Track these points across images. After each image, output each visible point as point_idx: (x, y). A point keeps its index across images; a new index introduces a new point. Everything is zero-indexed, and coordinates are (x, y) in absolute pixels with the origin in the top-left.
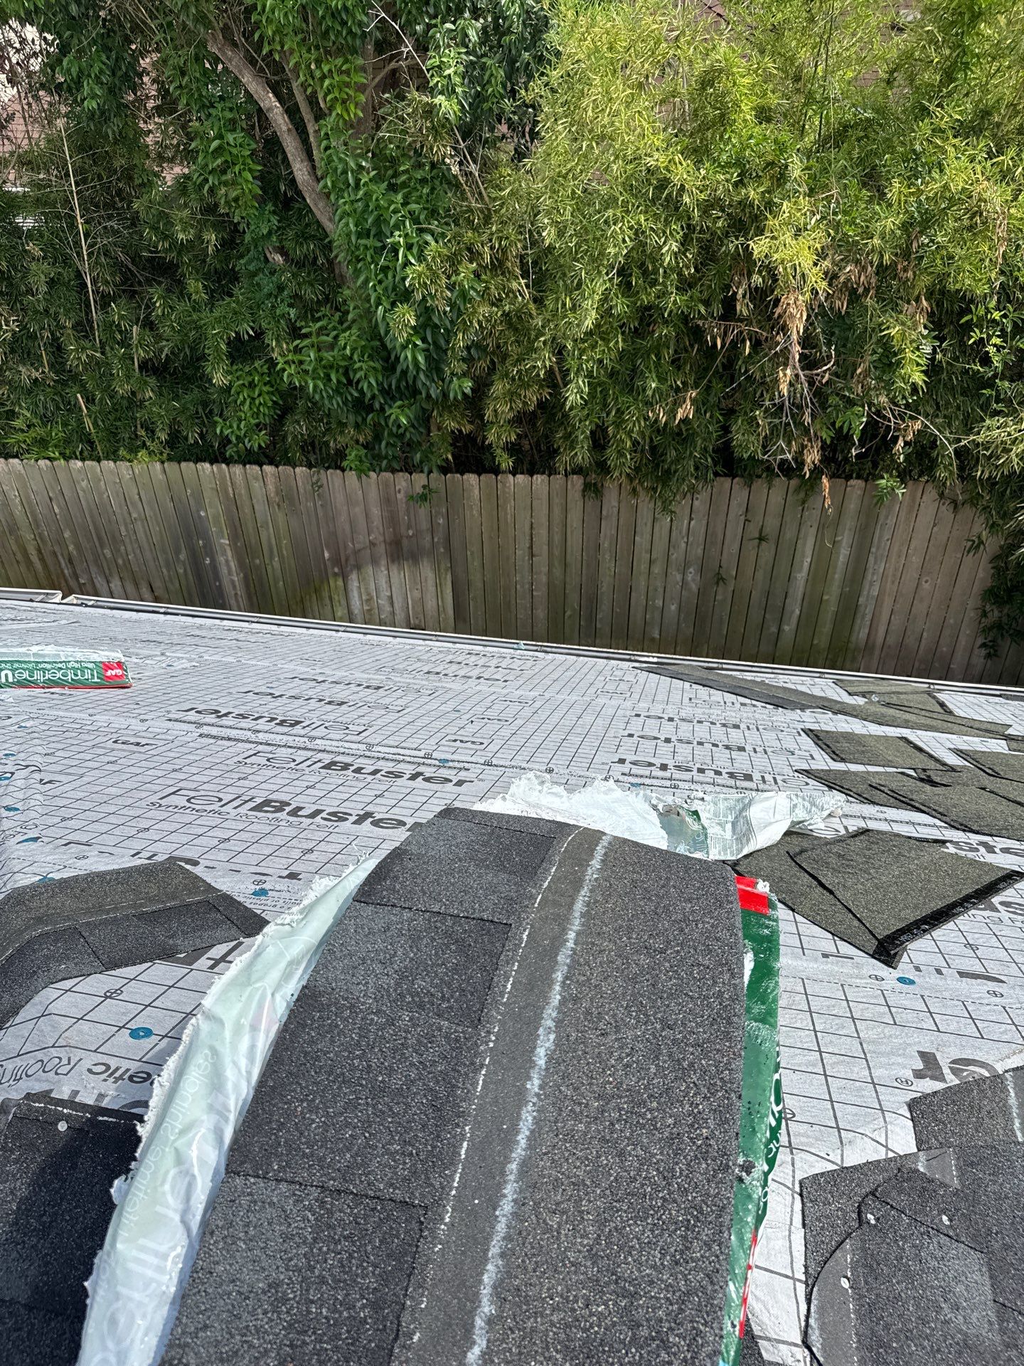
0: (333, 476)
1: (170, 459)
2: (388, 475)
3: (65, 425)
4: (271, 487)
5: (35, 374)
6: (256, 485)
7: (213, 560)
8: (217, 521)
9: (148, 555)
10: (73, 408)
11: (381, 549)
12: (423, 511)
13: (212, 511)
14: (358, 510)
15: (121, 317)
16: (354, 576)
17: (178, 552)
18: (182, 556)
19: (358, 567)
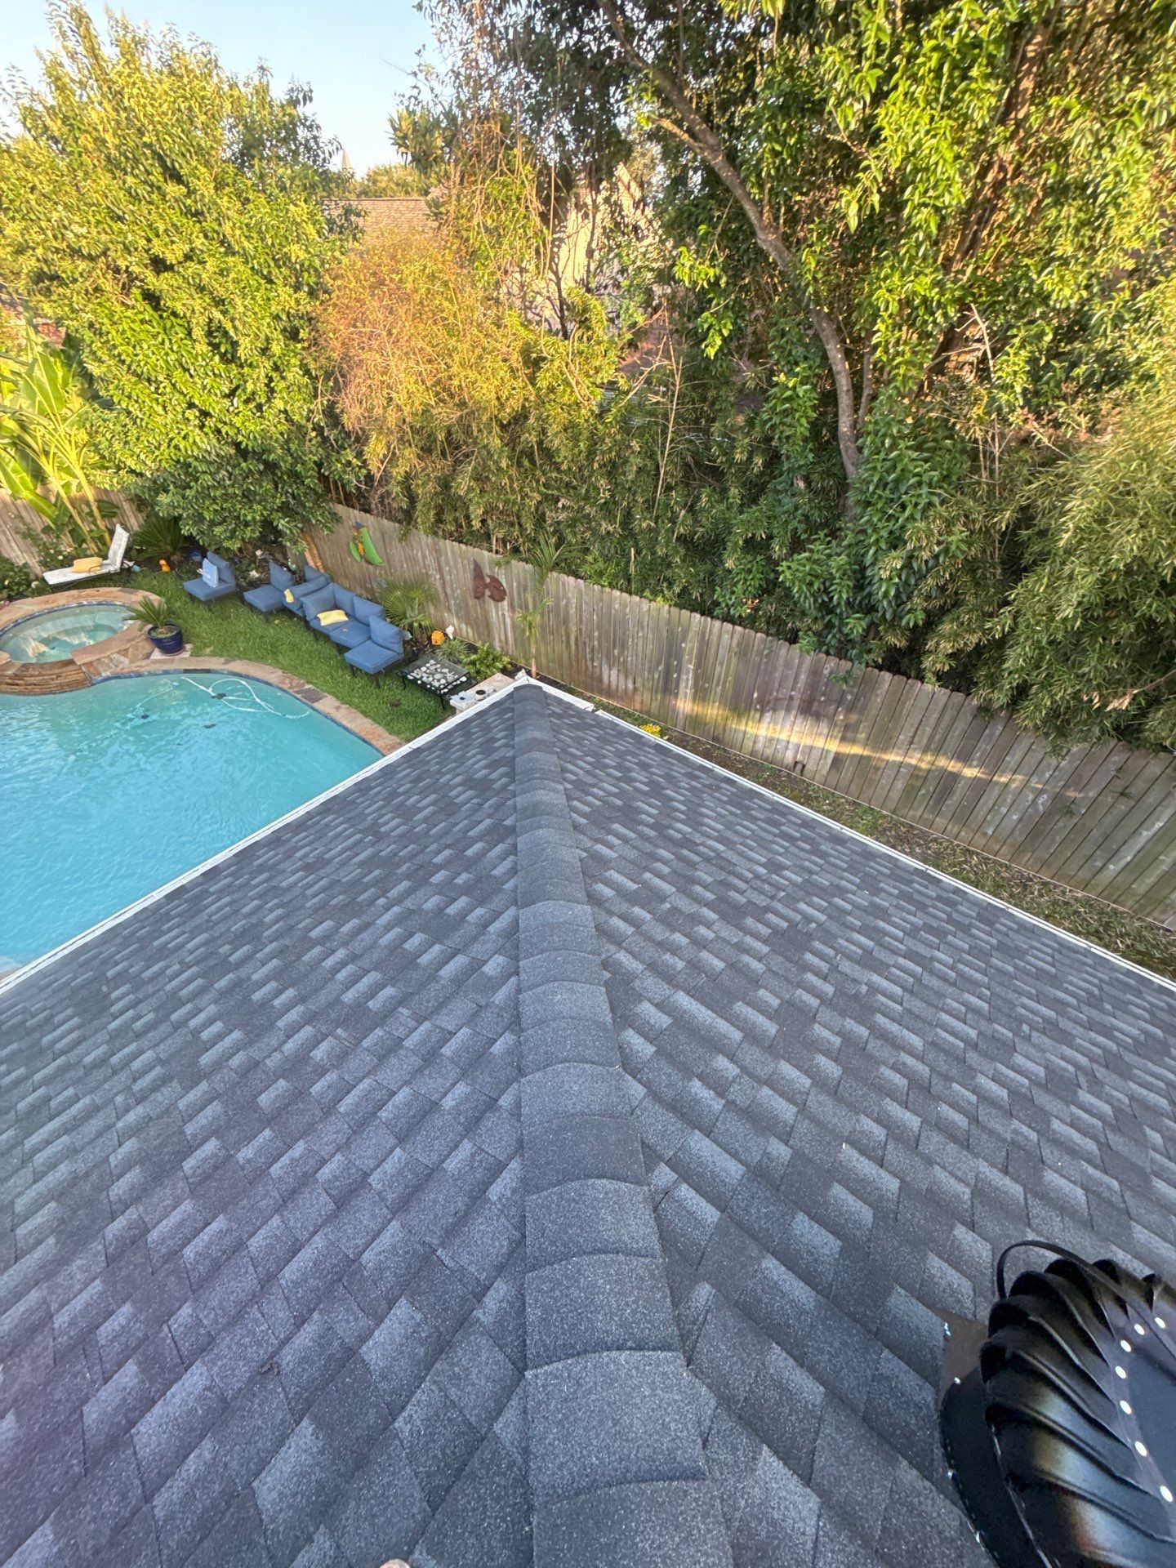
0: (783, 648)
1: (676, 605)
2: (823, 656)
3: (618, 565)
4: (735, 641)
5: (611, 528)
6: (726, 637)
7: (678, 677)
8: (690, 654)
9: (640, 660)
10: (626, 556)
11: (796, 703)
12: (838, 687)
13: (691, 645)
14: (791, 673)
15: (676, 502)
16: (769, 714)
17: (659, 664)
18: (661, 667)
19: (775, 710)
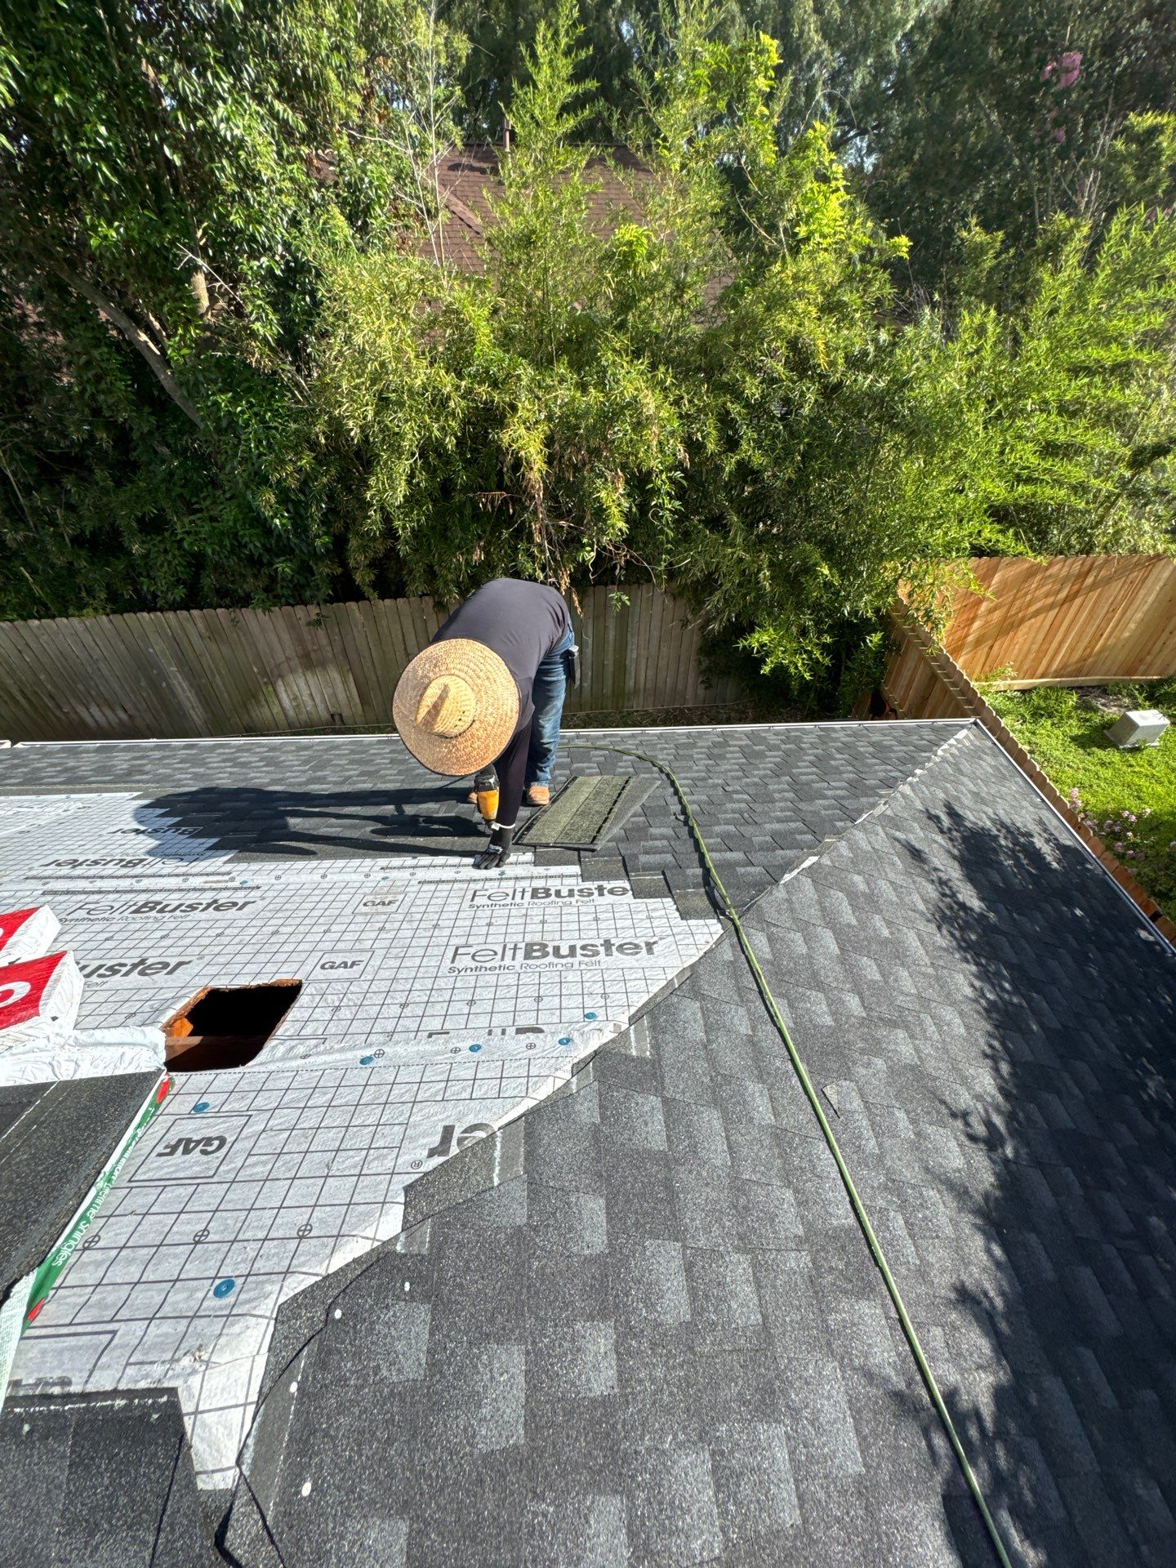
0: (247, 613)
2: (289, 608)
3: (15, 592)
4: (201, 627)
6: (189, 626)
7: (168, 684)
8: (164, 655)
9: (116, 686)
10: (20, 579)
11: (295, 662)
12: (321, 632)
13: (159, 647)
14: (272, 636)
15: (44, 503)
16: (280, 683)
17: (139, 681)
18: (143, 684)
19: (282, 676)
